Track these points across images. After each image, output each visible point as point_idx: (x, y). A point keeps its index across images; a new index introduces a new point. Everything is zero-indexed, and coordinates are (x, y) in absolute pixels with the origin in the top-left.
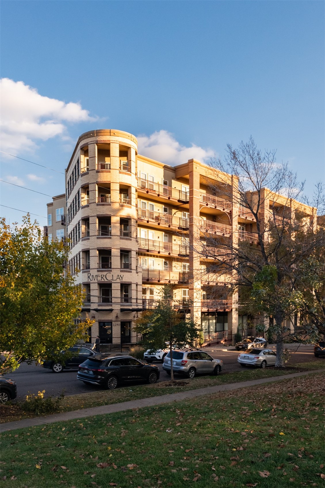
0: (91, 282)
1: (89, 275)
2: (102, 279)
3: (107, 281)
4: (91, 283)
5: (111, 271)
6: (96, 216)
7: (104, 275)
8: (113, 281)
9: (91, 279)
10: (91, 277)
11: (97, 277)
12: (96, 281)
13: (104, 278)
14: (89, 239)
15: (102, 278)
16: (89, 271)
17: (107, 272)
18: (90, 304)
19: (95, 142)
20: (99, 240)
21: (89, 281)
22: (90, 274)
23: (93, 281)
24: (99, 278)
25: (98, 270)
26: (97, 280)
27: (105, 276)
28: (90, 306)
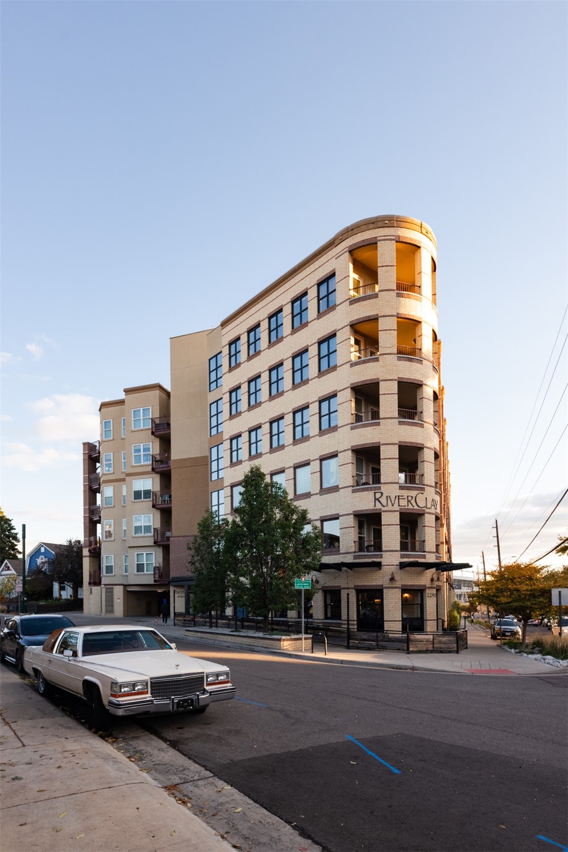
0: (383, 509)
1: (378, 495)
2: (410, 505)
3: (417, 508)
4: (384, 511)
5: (423, 489)
6: (396, 380)
7: (412, 497)
8: (427, 510)
9: (385, 504)
10: (383, 500)
11: (399, 499)
12: (396, 507)
13: (413, 501)
14: (378, 424)
15: (409, 501)
16: (379, 488)
17: (418, 492)
18: (381, 553)
19: (394, 238)
20: (403, 427)
21: (378, 506)
22: (382, 494)
23: (390, 508)
24: (404, 503)
25: (400, 487)
26: (399, 506)
27: (414, 499)
28: (381, 557)
